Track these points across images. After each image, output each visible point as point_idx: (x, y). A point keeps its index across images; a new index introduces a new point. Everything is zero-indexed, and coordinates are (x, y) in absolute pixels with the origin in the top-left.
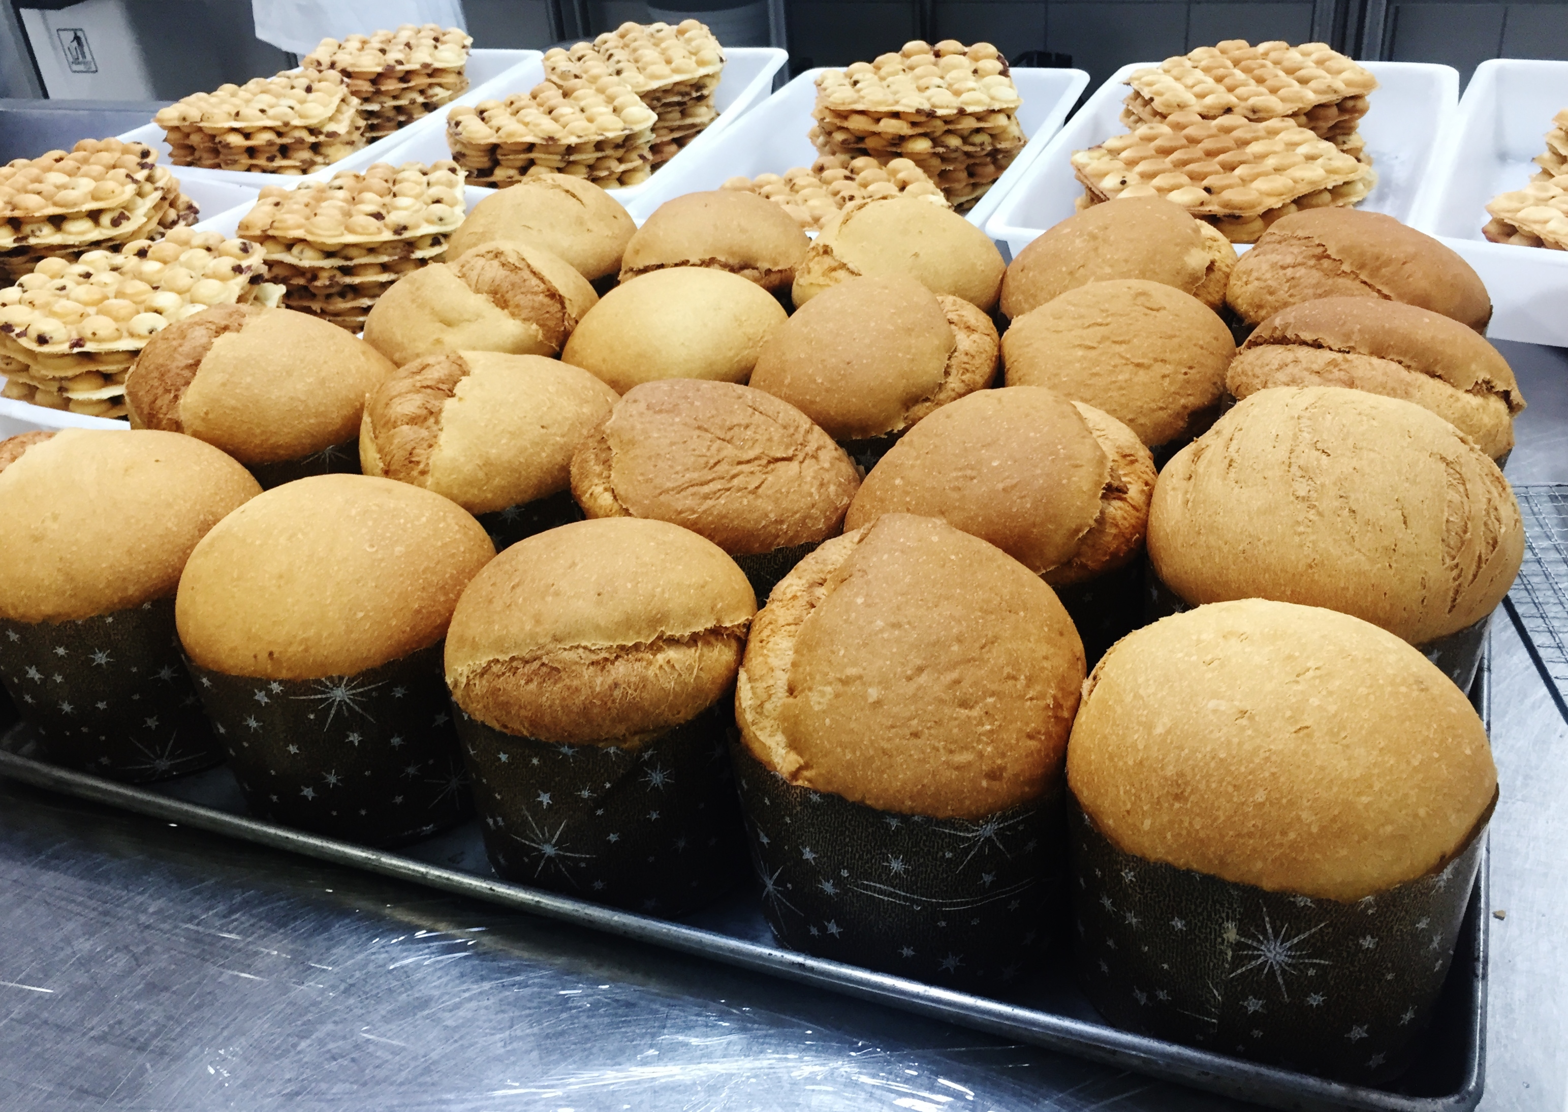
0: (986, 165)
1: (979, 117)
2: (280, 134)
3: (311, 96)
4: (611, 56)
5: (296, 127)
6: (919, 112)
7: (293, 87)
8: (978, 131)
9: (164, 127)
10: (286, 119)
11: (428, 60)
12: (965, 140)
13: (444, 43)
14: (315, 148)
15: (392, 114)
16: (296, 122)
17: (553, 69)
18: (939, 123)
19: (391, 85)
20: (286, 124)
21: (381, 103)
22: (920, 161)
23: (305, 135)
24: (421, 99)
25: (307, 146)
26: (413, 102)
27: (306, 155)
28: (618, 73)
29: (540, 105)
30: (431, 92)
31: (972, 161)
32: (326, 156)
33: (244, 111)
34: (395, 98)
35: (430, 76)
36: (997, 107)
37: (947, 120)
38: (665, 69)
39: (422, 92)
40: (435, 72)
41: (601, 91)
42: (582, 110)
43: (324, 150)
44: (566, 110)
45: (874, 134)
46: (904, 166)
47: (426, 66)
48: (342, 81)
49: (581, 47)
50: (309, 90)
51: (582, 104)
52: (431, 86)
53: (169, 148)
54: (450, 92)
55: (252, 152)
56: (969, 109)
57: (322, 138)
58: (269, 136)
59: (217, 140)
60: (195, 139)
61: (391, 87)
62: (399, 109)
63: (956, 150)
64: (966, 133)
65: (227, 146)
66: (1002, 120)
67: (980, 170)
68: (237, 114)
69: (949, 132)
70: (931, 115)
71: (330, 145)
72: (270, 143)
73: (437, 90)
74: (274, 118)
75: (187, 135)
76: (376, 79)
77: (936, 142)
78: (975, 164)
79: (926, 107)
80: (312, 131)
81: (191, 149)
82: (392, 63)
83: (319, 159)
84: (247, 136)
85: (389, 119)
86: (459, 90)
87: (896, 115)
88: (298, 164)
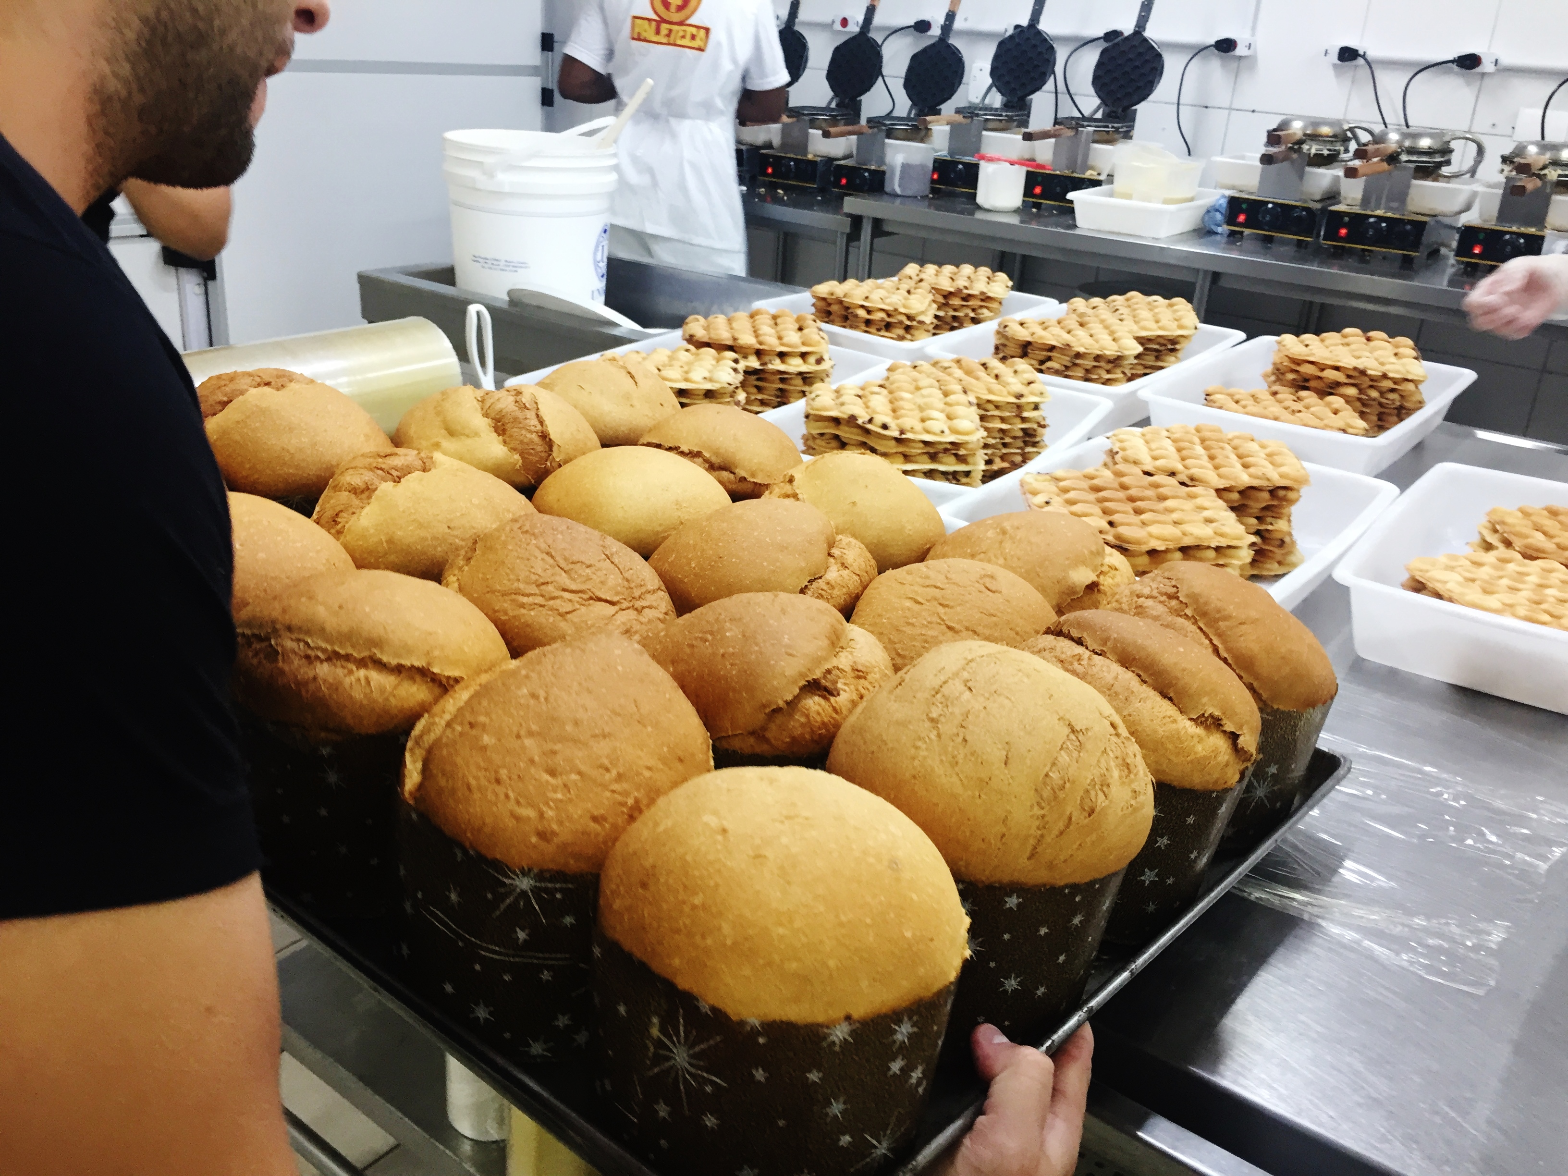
0: (1390, 415)
1: (1395, 381)
2: (889, 315)
3: (912, 297)
4: (1117, 310)
5: (901, 313)
6: (1355, 369)
7: (898, 289)
8: (1393, 390)
9: (814, 297)
10: (896, 307)
11: (985, 290)
12: (1382, 394)
13: (994, 281)
14: (908, 329)
15: (949, 320)
16: (902, 310)
17: (1075, 310)
18: (1367, 379)
19: (956, 302)
20: (896, 310)
21: (947, 312)
22: (1348, 400)
23: (904, 319)
24: (972, 315)
25: (904, 326)
26: (966, 315)
27: (901, 332)
28: (1121, 320)
29: (1062, 328)
30: (980, 311)
31: (1383, 410)
32: (912, 335)
33: (872, 297)
34: (955, 310)
35: (982, 300)
36: (1410, 377)
37: (1372, 379)
38: (1152, 325)
39: (974, 310)
40: (989, 299)
41: (1106, 327)
42: (1091, 336)
43: (912, 331)
44: (1081, 333)
45: (1320, 378)
46: (1336, 401)
47: (982, 293)
48: (930, 292)
49: (1096, 301)
50: (909, 292)
51: (1092, 332)
52: (981, 307)
53: (813, 310)
54: (992, 314)
55: (868, 322)
56: (1391, 375)
57: (915, 323)
58: (882, 315)
59: (850, 311)
60: (835, 308)
61: (956, 303)
62: (955, 318)
63: (1374, 400)
64: (1384, 390)
65: (856, 316)
66: (1411, 387)
67: (1385, 417)
68: (867, 298)
69: (1371, 387)
70: (1363, 373)
71: (917, 328)
72: (882, 320)
73: (985, 311)
74: (889, 305)
75: (830, 305)
76: (948, 295)
77: (1361, 391)
78: (1384, 413)
79: (1361, 367)
80: (910, 317)
81: (829, 313)
82: (961, 287)
83: (908, 336)
84: (869, 312)
85: (947, 323)
86: (996, 313)
87: (1337, 368)
88: (895, 336)
